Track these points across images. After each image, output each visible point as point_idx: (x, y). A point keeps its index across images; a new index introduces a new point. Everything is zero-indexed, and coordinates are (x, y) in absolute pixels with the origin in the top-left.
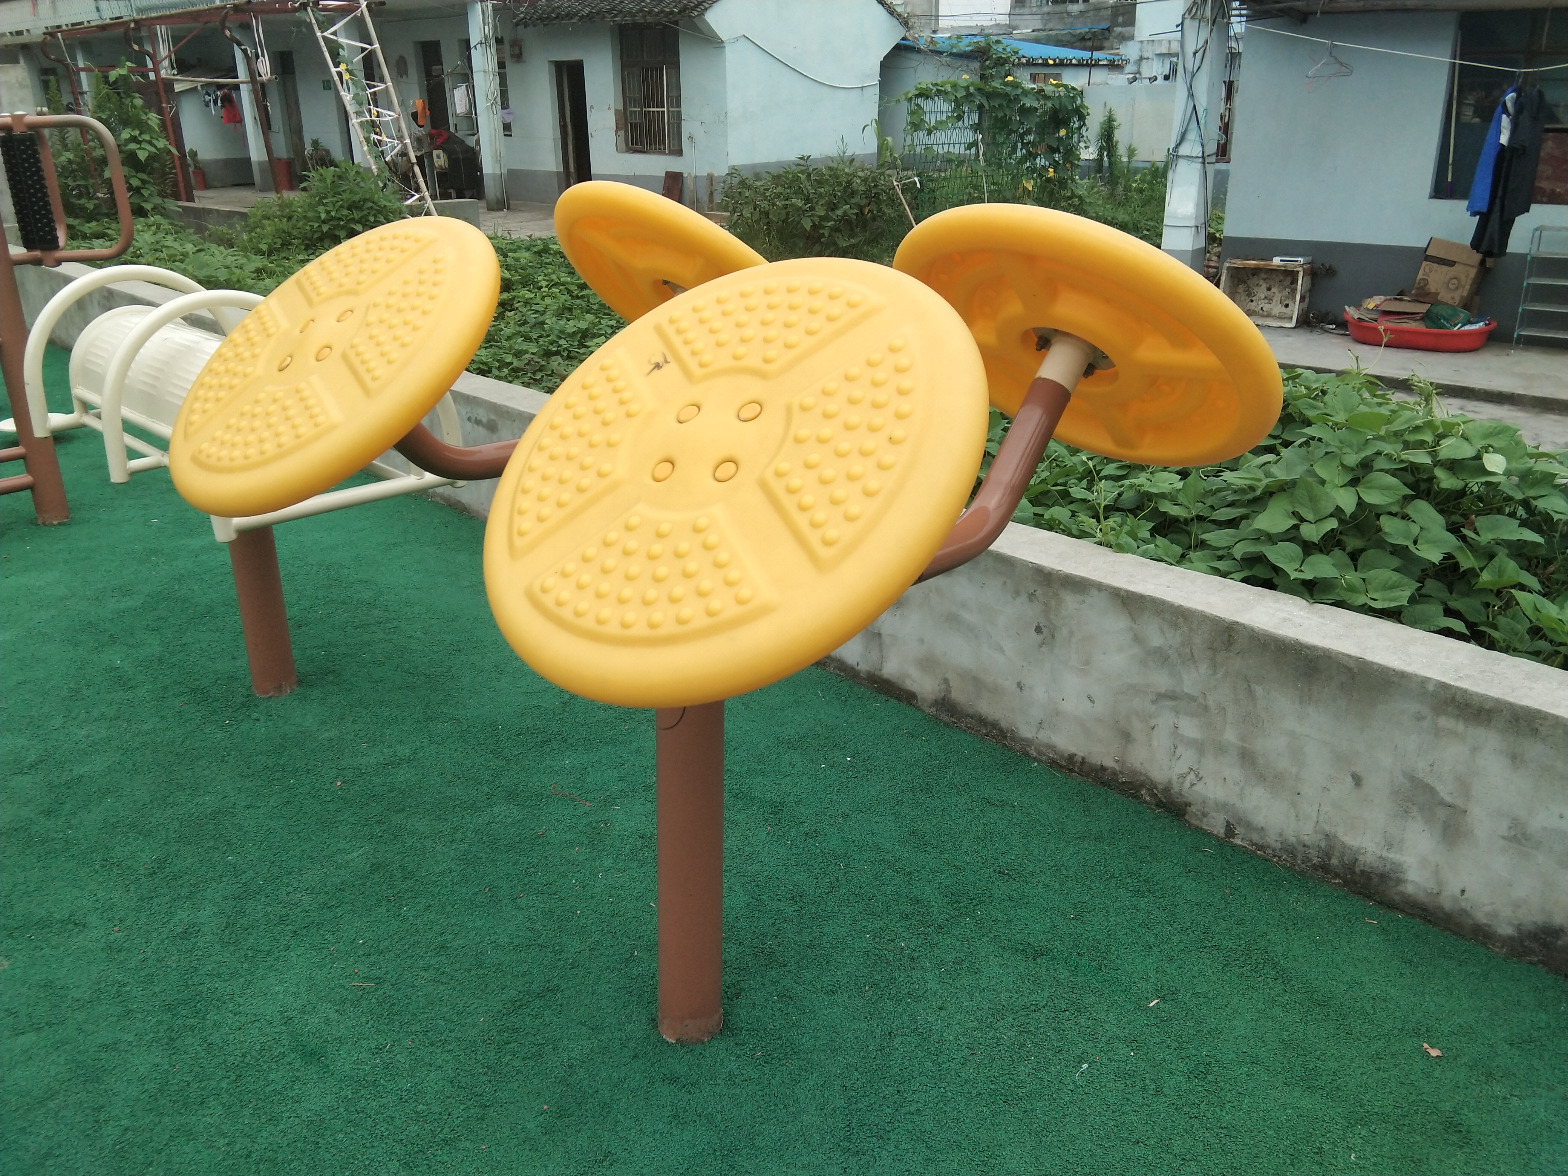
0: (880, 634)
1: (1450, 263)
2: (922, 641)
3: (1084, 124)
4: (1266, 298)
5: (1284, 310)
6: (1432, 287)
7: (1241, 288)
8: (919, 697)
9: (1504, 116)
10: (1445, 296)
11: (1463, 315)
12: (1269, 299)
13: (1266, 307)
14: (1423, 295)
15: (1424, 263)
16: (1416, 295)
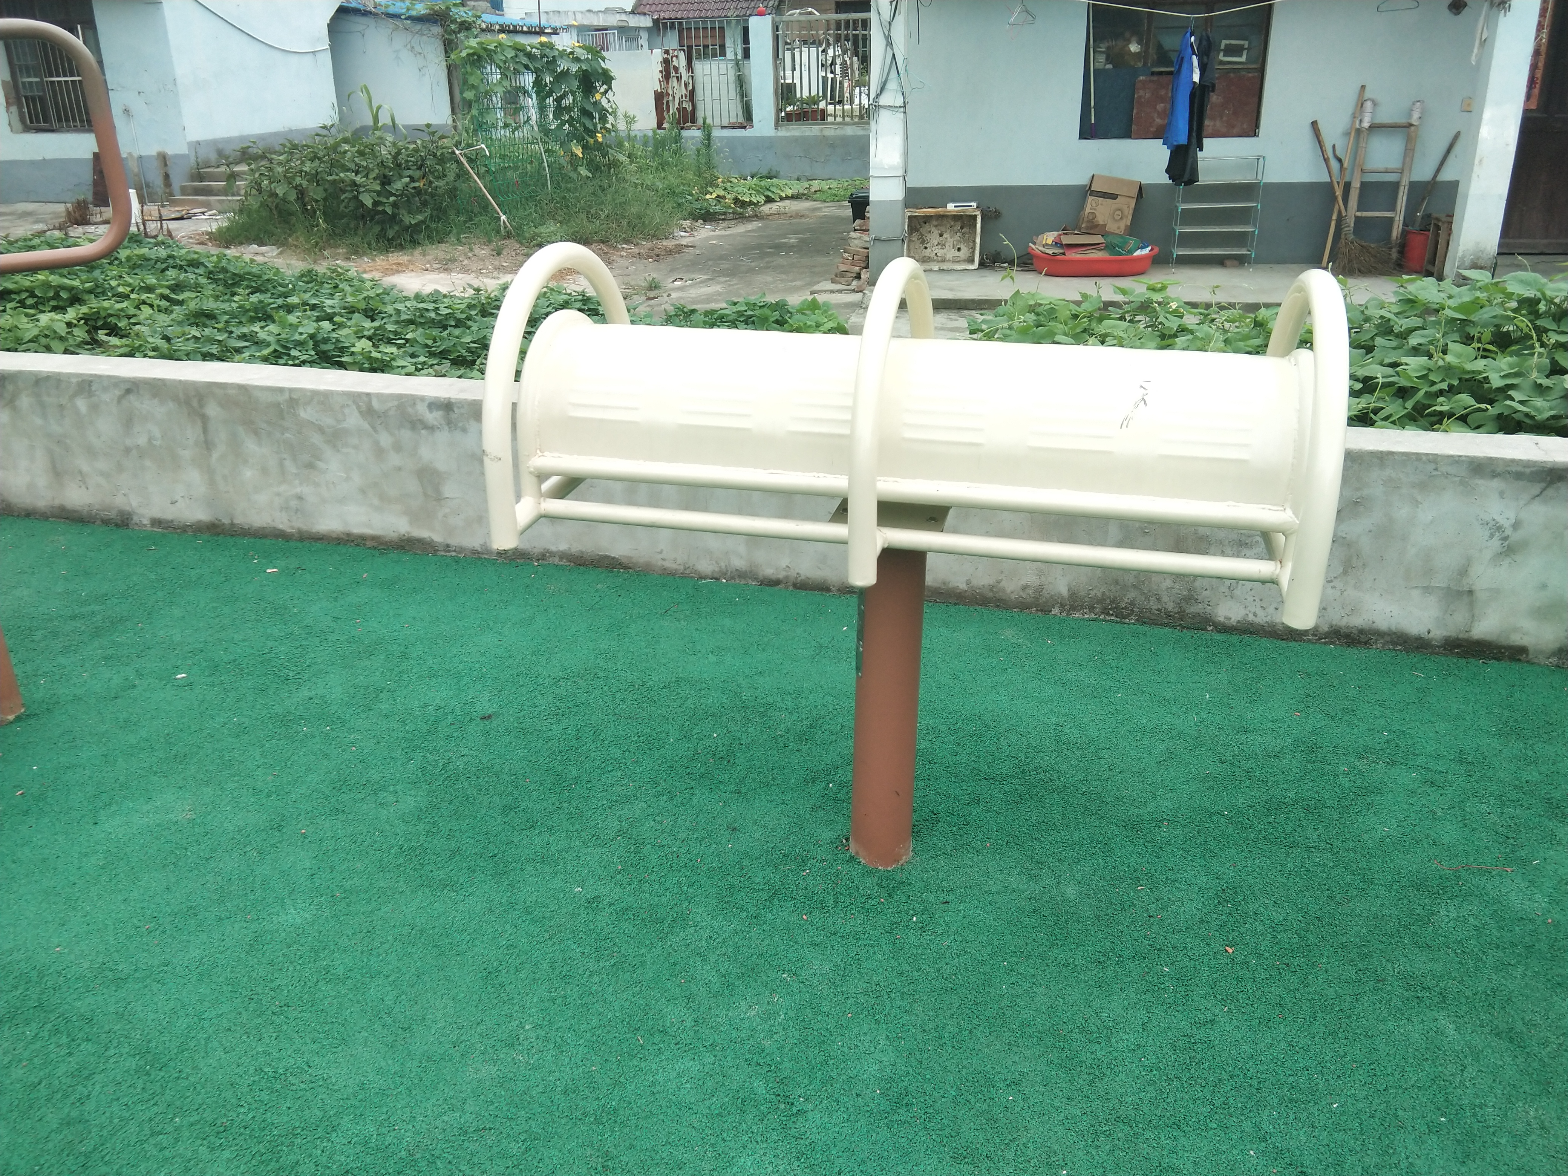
0: (1471, 592)
1: (1114, 197)
4: (939, 244)
5: (957, 254)
6: (1100, 220)
7: (915, 237)
9: (1194, 57)
10: (1112, 227)
11: (1132, 242)
12: (942, 245)
13: (940, 253)
14: (1094, 228)
15: (1090, 198)
16: (1087, 228)
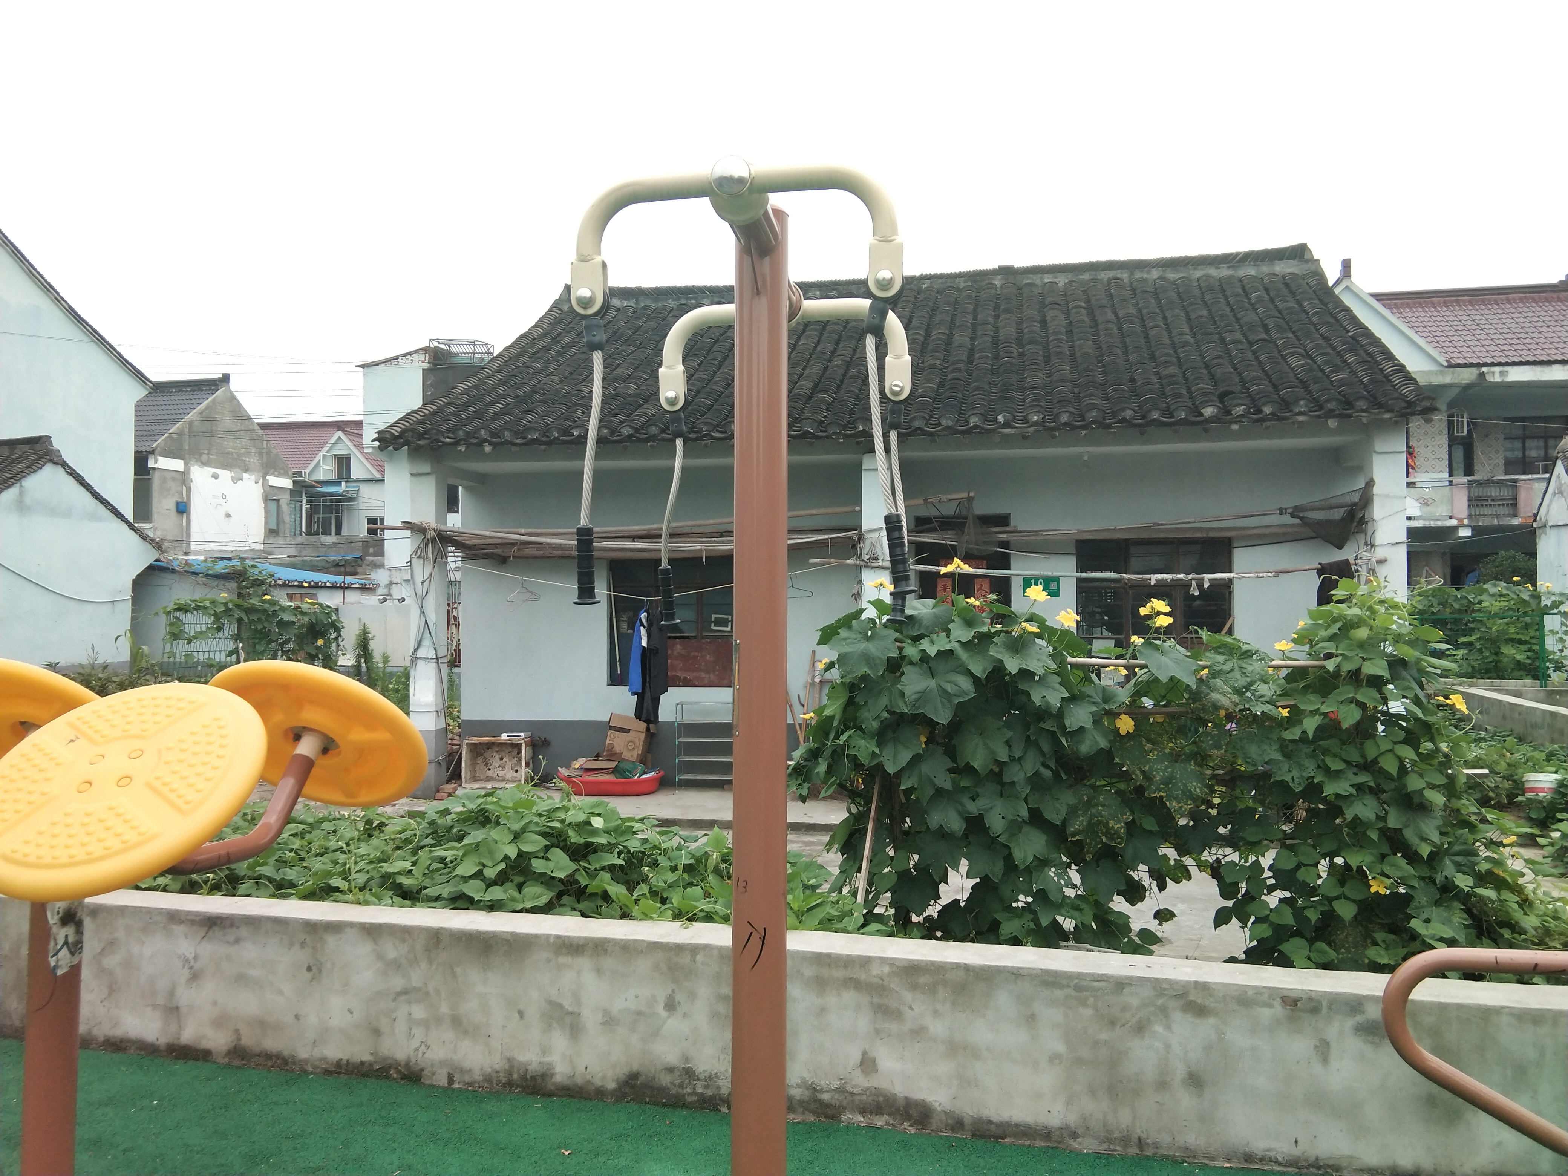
0: (177, 1008)
1: (627, 731)
2: (215, 1003)
3: (340, 635)
4: (500, 766)
5: (515, 774)
6: (618, 749)
7: (480, 760)
8: (213, 1051)
9: (642, 628)
10: (626, 755)
11: (640, 767)
12: (503, 767)
13: (501, 774)
14: (612, 756)
15: (610, 732)
16: (607, 755)
